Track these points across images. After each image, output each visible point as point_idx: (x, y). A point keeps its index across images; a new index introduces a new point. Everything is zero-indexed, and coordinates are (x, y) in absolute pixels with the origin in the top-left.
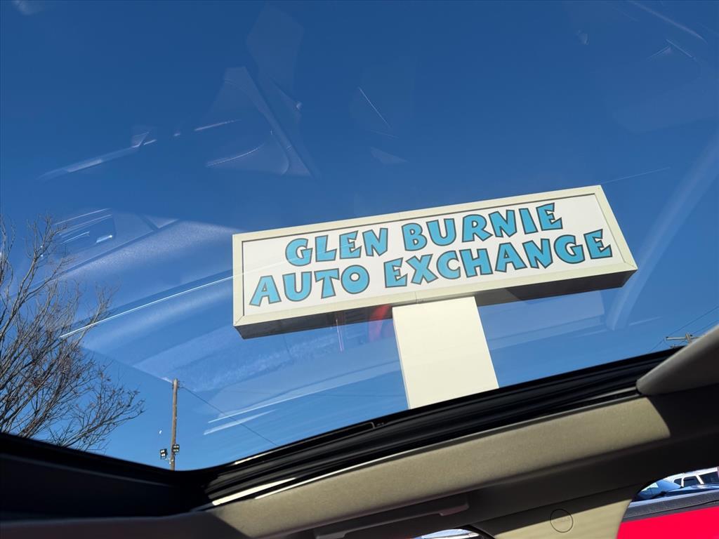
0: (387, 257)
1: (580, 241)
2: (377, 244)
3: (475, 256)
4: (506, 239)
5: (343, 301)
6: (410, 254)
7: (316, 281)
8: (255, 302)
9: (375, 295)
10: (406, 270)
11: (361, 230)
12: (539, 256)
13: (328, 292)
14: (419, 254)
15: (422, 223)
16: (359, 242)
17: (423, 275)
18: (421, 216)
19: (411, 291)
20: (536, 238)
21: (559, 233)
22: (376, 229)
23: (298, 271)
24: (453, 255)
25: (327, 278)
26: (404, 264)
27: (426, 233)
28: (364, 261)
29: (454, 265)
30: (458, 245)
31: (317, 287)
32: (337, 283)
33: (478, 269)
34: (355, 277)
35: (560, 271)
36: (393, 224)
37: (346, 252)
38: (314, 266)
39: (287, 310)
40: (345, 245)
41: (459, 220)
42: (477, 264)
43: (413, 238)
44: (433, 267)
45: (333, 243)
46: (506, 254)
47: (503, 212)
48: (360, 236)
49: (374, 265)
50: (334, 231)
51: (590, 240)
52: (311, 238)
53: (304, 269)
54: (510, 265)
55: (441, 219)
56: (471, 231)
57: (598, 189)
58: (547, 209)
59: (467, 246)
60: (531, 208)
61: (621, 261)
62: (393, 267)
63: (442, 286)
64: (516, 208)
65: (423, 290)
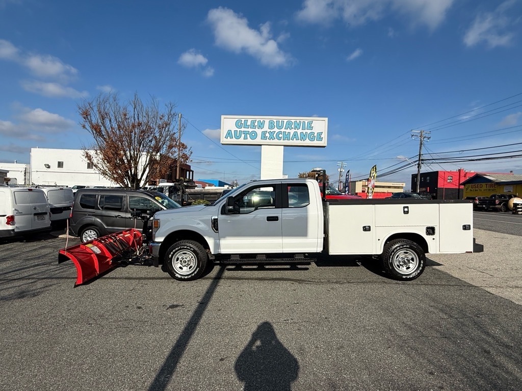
0: (263, 130)
1: (316, 135)
2: (261, 125)
4: (296, 130)
5: (249, 141)
6: (269, 130)
8: (226, 137)
9: (258, 141)
10: (267, 135)
11: (258, 120)
12: (303, 137)
13: (245, 138)
14: (272, 131)
15: (275, 121)
16: (256, 124)
17: (271, 138)
18: (275, 118)
19: (268, 141)
20: (304, 132)
21: (311, 131)
22: (262, 120)
23: (238, 130)
24: (280, 132)
25: (246, 133)
26: (267, 133)
27: (275, 124)
28: (256, 130)
29: (280, 136)
30: (283, 130)
31: (243, 135)
32: (248, 136)
34: (253, 135)
35: (307, 142)
36: (267, 119)
37: (252, 127)
38: (243, 129)
39: (234, 141)
40: (252, 124)
41: (285, 121)
42: (287, 137)
43: (271, 127)
44: (275, 135)
45: (249, 123)
46: (295, 134)
47: (298, 121)
48: (257, 122)
49: (259, 132)
50: (250, 119)
51: (318, 135)
52: (243, 120)
53: (240, 130)
54: (295, 139)
55: (280, 120)
56: (287, 126)
57: (326, 119)
58: (310, 123)
59: (285, 130)
60: (306, 122)
61: (324, 143)
62: (264, 133)
63: (276, 141)
64: (302, 121)
65: (272, 142)
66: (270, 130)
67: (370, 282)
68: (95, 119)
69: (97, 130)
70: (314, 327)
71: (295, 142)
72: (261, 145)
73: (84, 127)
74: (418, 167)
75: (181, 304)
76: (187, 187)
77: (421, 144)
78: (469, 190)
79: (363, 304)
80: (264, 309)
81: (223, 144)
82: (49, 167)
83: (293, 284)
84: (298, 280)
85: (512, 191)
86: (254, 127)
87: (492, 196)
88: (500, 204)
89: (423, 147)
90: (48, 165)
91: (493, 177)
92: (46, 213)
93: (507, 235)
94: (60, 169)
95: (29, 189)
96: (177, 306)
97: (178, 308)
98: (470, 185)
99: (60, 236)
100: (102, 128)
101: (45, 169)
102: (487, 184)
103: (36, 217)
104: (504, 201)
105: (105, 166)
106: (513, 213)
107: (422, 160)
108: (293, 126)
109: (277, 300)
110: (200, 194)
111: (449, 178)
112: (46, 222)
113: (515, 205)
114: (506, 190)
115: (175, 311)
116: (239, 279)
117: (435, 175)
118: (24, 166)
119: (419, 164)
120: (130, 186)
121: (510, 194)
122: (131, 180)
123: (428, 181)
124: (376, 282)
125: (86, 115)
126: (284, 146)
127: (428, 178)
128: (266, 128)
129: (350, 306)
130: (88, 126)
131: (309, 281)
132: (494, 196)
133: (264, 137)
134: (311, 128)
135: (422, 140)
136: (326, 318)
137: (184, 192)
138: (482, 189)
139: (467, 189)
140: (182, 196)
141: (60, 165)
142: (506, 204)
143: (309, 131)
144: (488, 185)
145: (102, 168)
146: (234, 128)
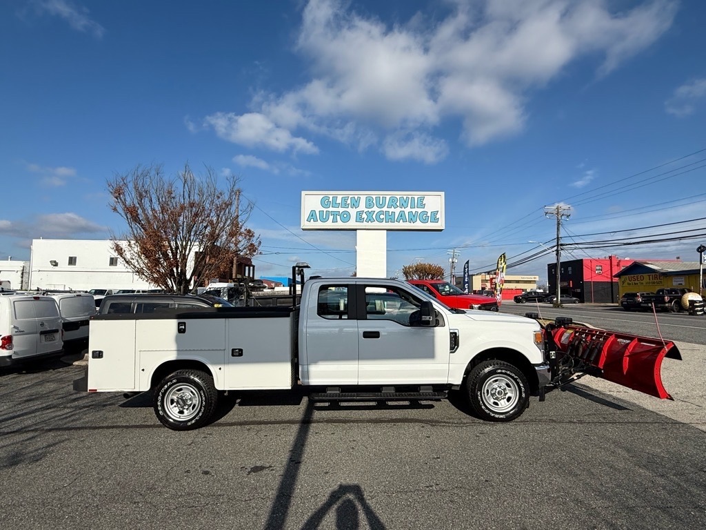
0: (358, 209)
1: (429, 214)
2: (355, 204)
3: (390, 214)
4: (403, 209)
5: (340, 225)
6: (366, 210)
8: (309, 220)
9: (352, 224)
10: (364, 216)
11: (351, 196)
12: (413, 218)
13: (335, 221)
14: (370, 210)
15: (374, 197)
16: (349, 202)
17: (370, 220)
18: (374, 194)
19: (365, 225)
20: (414, 210)
21: (422, 210)
22: (356, 197)
23: (325, 210)
24: (382, 213)
25: (335, 214)
26: (364, 213)
27: (374, 202)
28: (349, 210)
29: (382, 217)
30: (385, 209)
31: (331, 217)
32: (338, 217)
34: (345, 216)
35: (419, 225)
36: (363, 196)
37: (343, 205)
38: (331, 209)
39: (319, 225)
40: (344, 202)
41: (388, 197)
42: (390, 217)
43: (369, 203)
44: (374, 216)
45: (339, 201)
46: (402, 215)
47: (405, 197)
48: (350, 199)
49: (353, 212)
50: (340, 195)
51: (433, 215)
52: (331, 197)
53: (327, 209)
54: (401, 220)
55: (381, 196)
56: (391, 203)
57: (443, 194)
58: (422, 199)
59: (388, 209)
60: (416, 197)
61: (440, 225)
62: (360, 214)
63: (376, 224)
64: (410, 197)
65: (370, 225)
66: (368, 210)
67: (532, 421)
68: (130, 198)
69: (132, 214)
70: (473, 496)
71: (402, 225)
72: (356, 230)
73: (115, 209)
74: (557, 254)
75: (268, 465)
76: (253, 288)
77: (558, 224)
78: (626, 284)
79: (534, 457)
80: (392, 469)
81: (303, 230)
82: (56, 264)
83: (423, 427)
84: (430, 421)
85: (683, 284)
86: (346, 206)
87: (659, 291)
88: (670, 302)
89: (561, 228)
90: (55, 262)
91: (656, 265)
92: (57, 331)
93: (697, 346)
94: (72, 268)
95: (34, 298)
96: (262, 468)
97: (265, 472)
98: (627, 276)
99: (76, 363)
100: (140, 211)
101: (51, 267)
102: (649, 276)
103: (43, 336)
104: (675, 297)
105: (142, 263)
106: (690, 314)
107: (562, 245)
108: (398, 204)
109: (407, 454)
110: (271, 298)
111: (598, 268)
112: (57, 344)
113: (692, 302)
114: (675, 283)
115: (261, 476)
116: (345, 421)
117: (578, 265)
118: (21, 263)
119: (557, 251)
120: (175, 288)
121: (682, 287)
122: (177, 280)
123: (570, 273)
124: (540, 421)
125: (118, 193)
126: (388, 230)
127: (570, 269)
128: (362, 207)
129: (515, 460)
130: (120, 208)
131: (445, 422)
132: (662, 291)
133: (359, 218)
134: (423, 206)
135: (560, 218)
136: (487, 481)
137: (249, 296)
138: (644, 282)
139: (623, 283)
140: (247, 301)
141: (72, 261)
142: (679, 302)
143: (420, 210)
144: (651, 277)
145: (138, 266)
146: (318, 208)
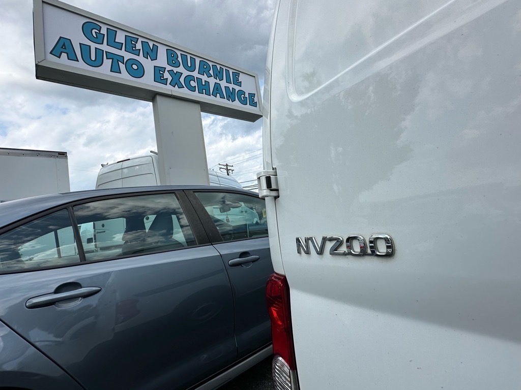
0: (156, 63)
1: (247, 95)
2: (151, 53)
3: (204, 84)
4: (218, 81)
5: (124, 77)
7: (107, 59)
8: (56, 53)
9: (148, 81)
11: (141, 39)
13: (115, 69)
14: (175, 70)
15: (179, 53)
16: (139, 46)
17: (175, 83)
19: (170, 89)
20: (231, 86)
21: (239, 88)
22: (151, 43)
23: (93, 46)
26: (166, 71)
27: (180, 59)
29: (193, 84)
30: (195, 74)
31: (107, 63)
32: (122, 66)
33: (204, 90)
34: (135, 67)
35: (237, 105)
37: (129, 48)
38: (105, 47)
40: (129, 44)
42: (203, 88)
43: (172, 60)
44: (182, 80)
45: (120, 38)
46: (217, 87)
47: (218, 67)
48: (140, 43)
49: (149, 65)
50: (121, 30)
51: (250, 97)
52: (104, 27)
53: (98, 46)
54: (218, 95)
55: (188, 56)
58: (237, 74)
59: (200, 76)
61: (259, 110)
62: (159, 70)
63: (185, 92)
64: (224, 68)
65: (176, 91)
66: (171, 68)
71: (219, 101)
86: (134, 51)
108: (211, 72)
128: (162, 61)
133: (159, 77)
134: (239, 84)
143: (237, 88)
146: (78, 38)
